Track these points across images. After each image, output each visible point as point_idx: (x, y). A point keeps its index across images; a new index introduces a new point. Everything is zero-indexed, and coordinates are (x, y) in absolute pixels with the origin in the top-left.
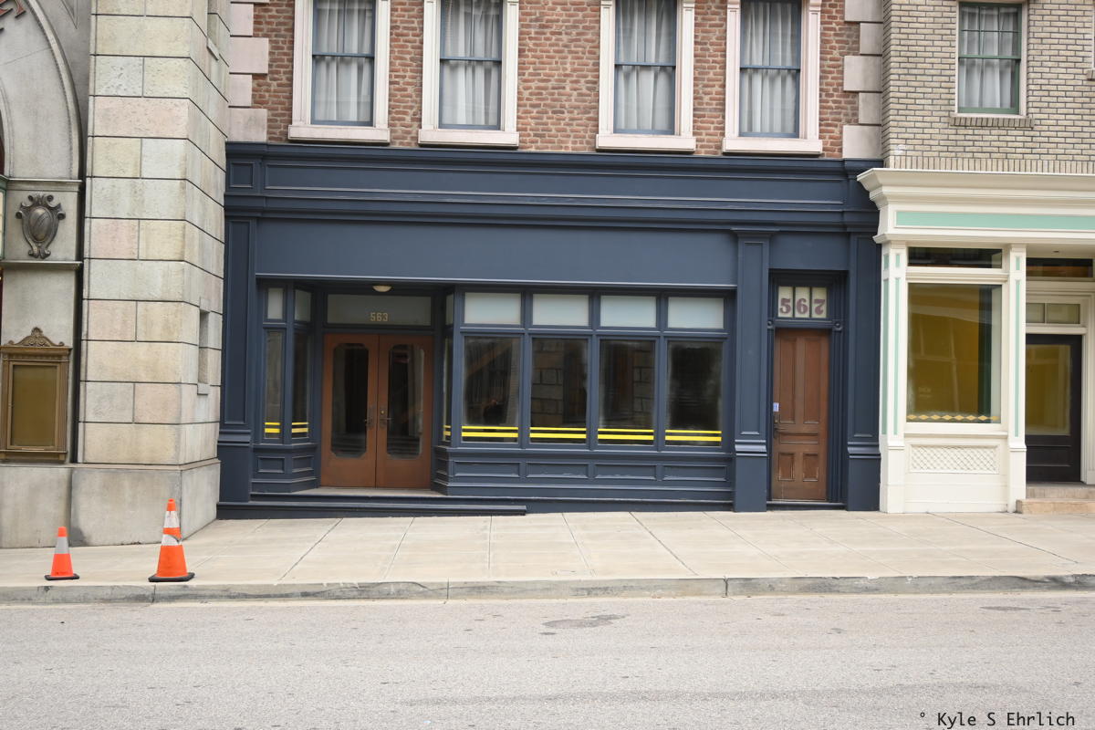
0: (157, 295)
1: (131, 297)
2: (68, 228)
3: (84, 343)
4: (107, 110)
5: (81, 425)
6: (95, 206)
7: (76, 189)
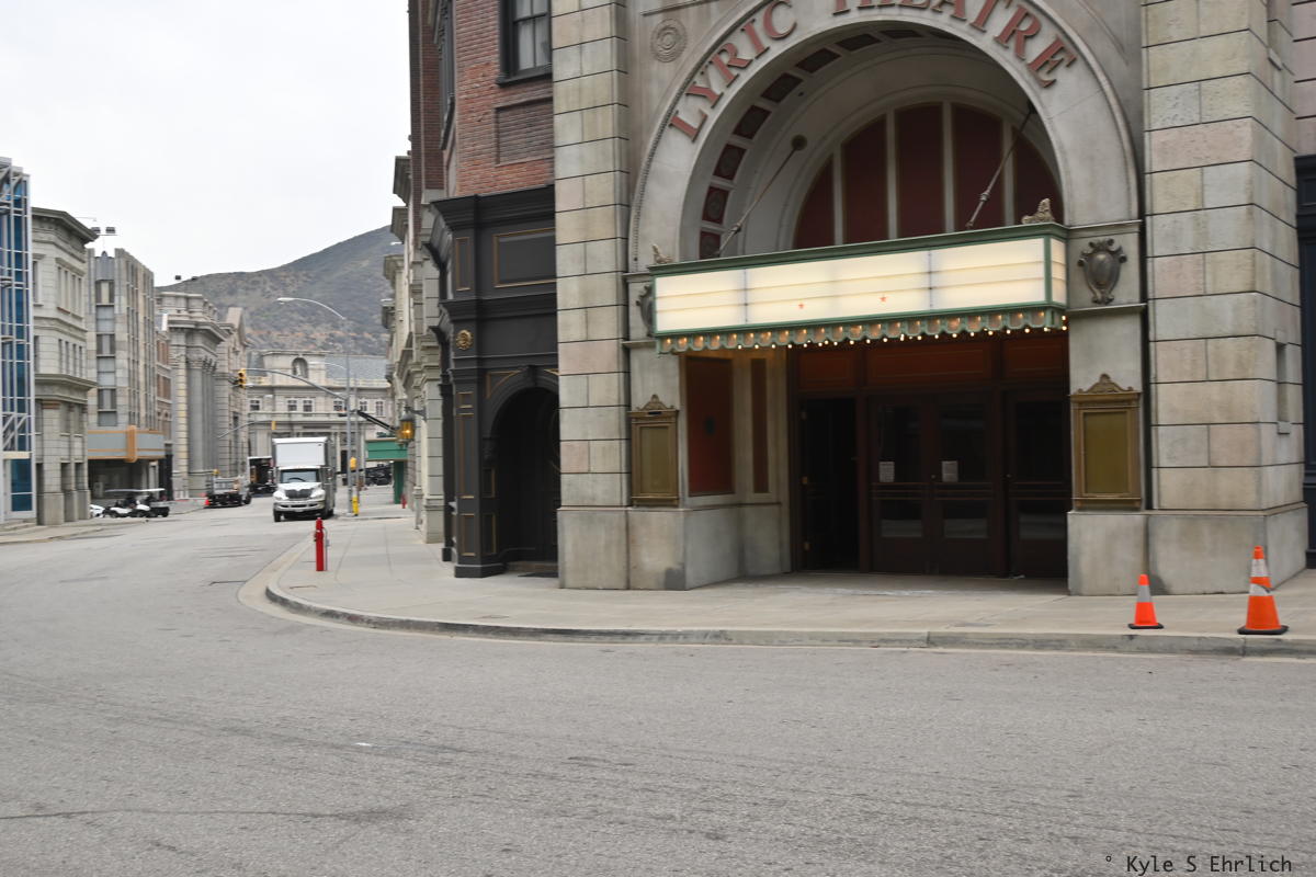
0: (1228, 330)
1: (1200, 335)
2: (1130, 271)
3: (1153, 386)
4: (1164, 143)
5: (1154, 471)
6: (1157, 245)
7: (1137, 229)
